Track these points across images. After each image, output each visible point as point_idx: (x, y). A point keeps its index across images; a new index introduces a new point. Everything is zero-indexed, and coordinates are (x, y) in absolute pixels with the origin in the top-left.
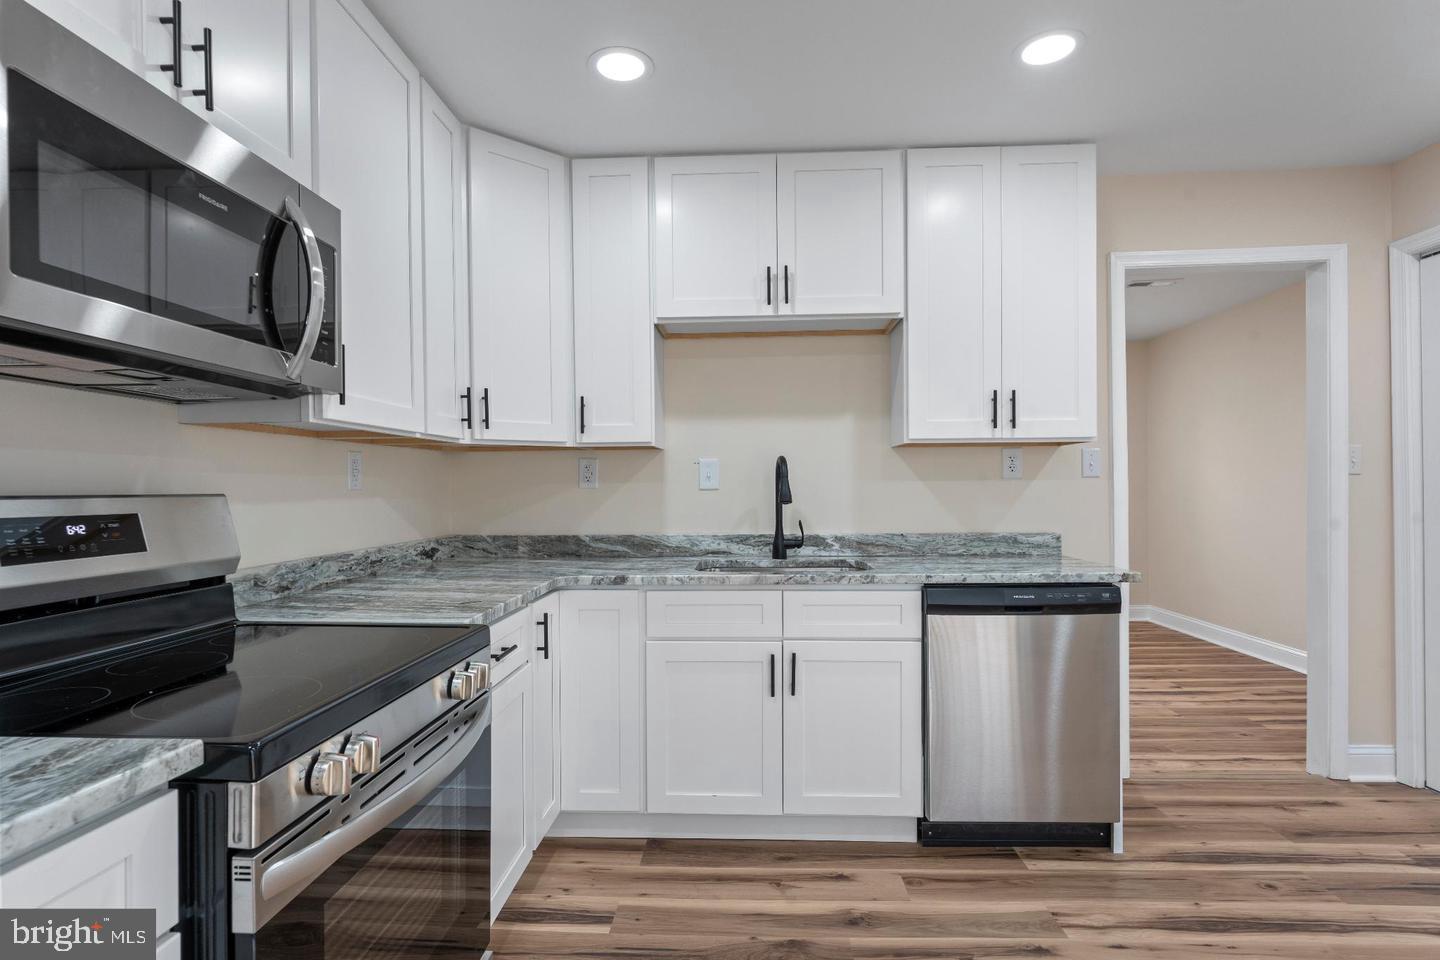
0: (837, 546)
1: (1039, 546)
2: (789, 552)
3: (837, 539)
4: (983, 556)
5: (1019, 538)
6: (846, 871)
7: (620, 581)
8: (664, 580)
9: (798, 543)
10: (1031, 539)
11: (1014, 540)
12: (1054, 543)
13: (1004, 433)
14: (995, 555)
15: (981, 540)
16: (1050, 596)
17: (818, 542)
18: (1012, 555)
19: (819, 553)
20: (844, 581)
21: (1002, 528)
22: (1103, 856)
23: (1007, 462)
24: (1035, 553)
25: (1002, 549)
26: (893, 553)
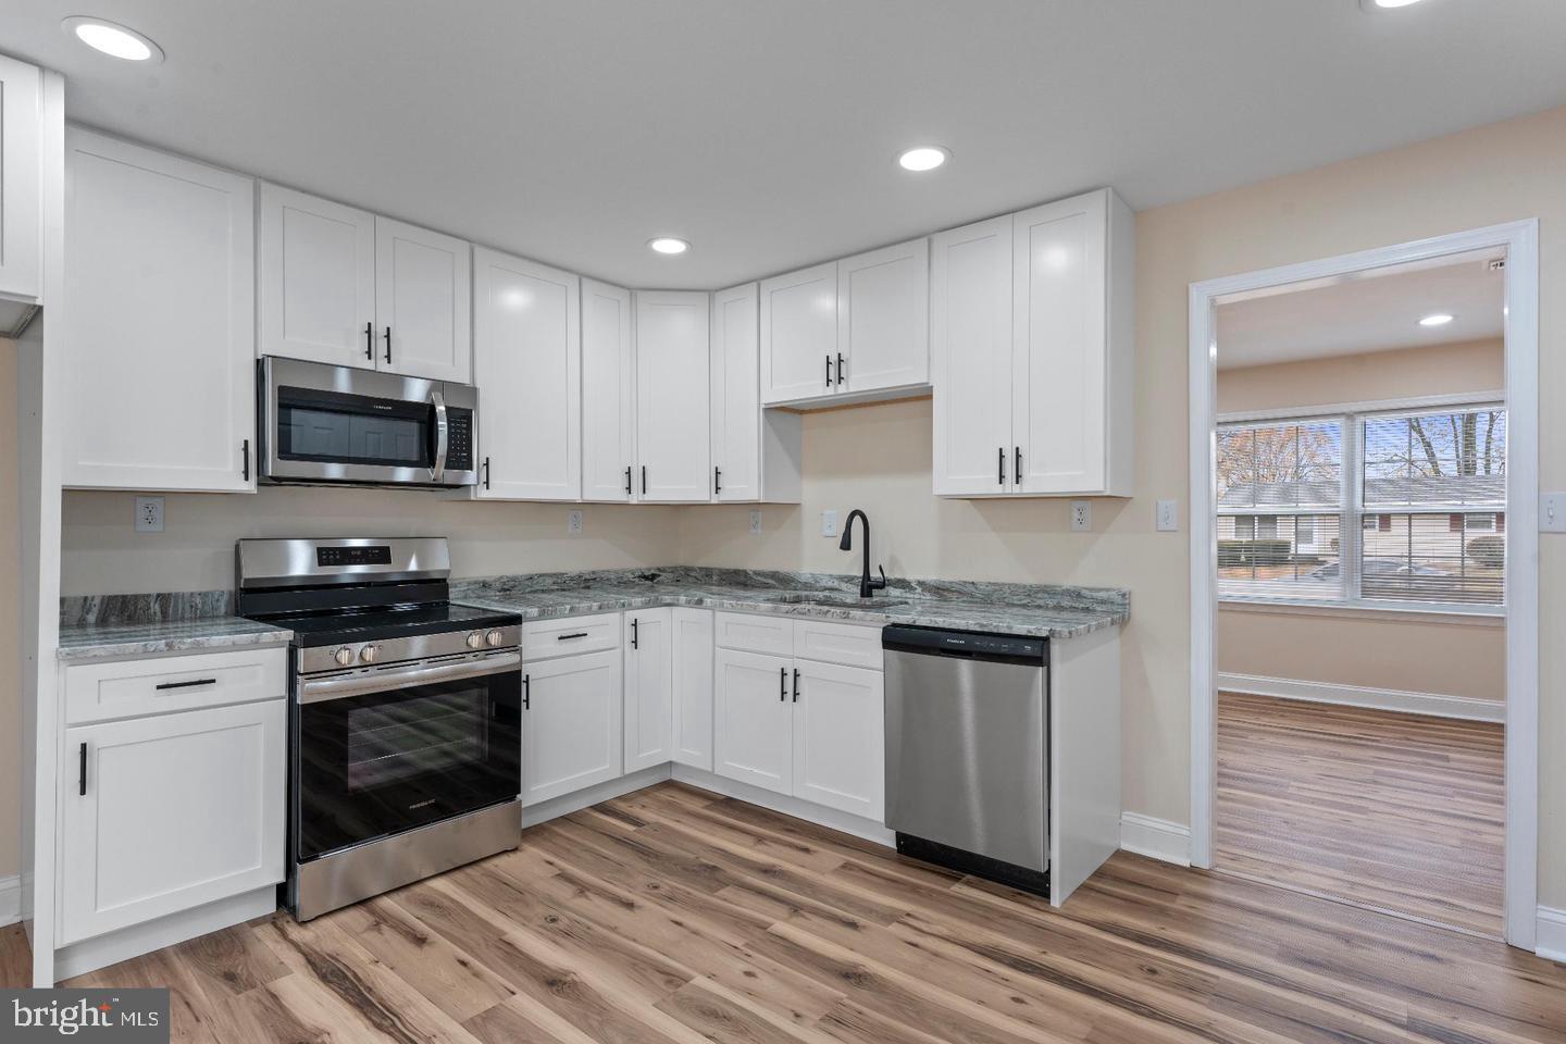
0: (919, 590)
1: (1103, 602)
2: (875, 592)
4: (1046, 608)
5: (1083, 592)
6: (808, 845)
9: (882, 585)
10: (1095, 595)
11: (1077, 594)
12: (1119, 599)
14: (1059, 608)
15: (1045, 592)
16: (978, 643)
18: (1073, 609)
20: (829, 615)
21: (1068, 583)
23: (1076, 515)
24: (1099, 609)
25: (1065, 603)
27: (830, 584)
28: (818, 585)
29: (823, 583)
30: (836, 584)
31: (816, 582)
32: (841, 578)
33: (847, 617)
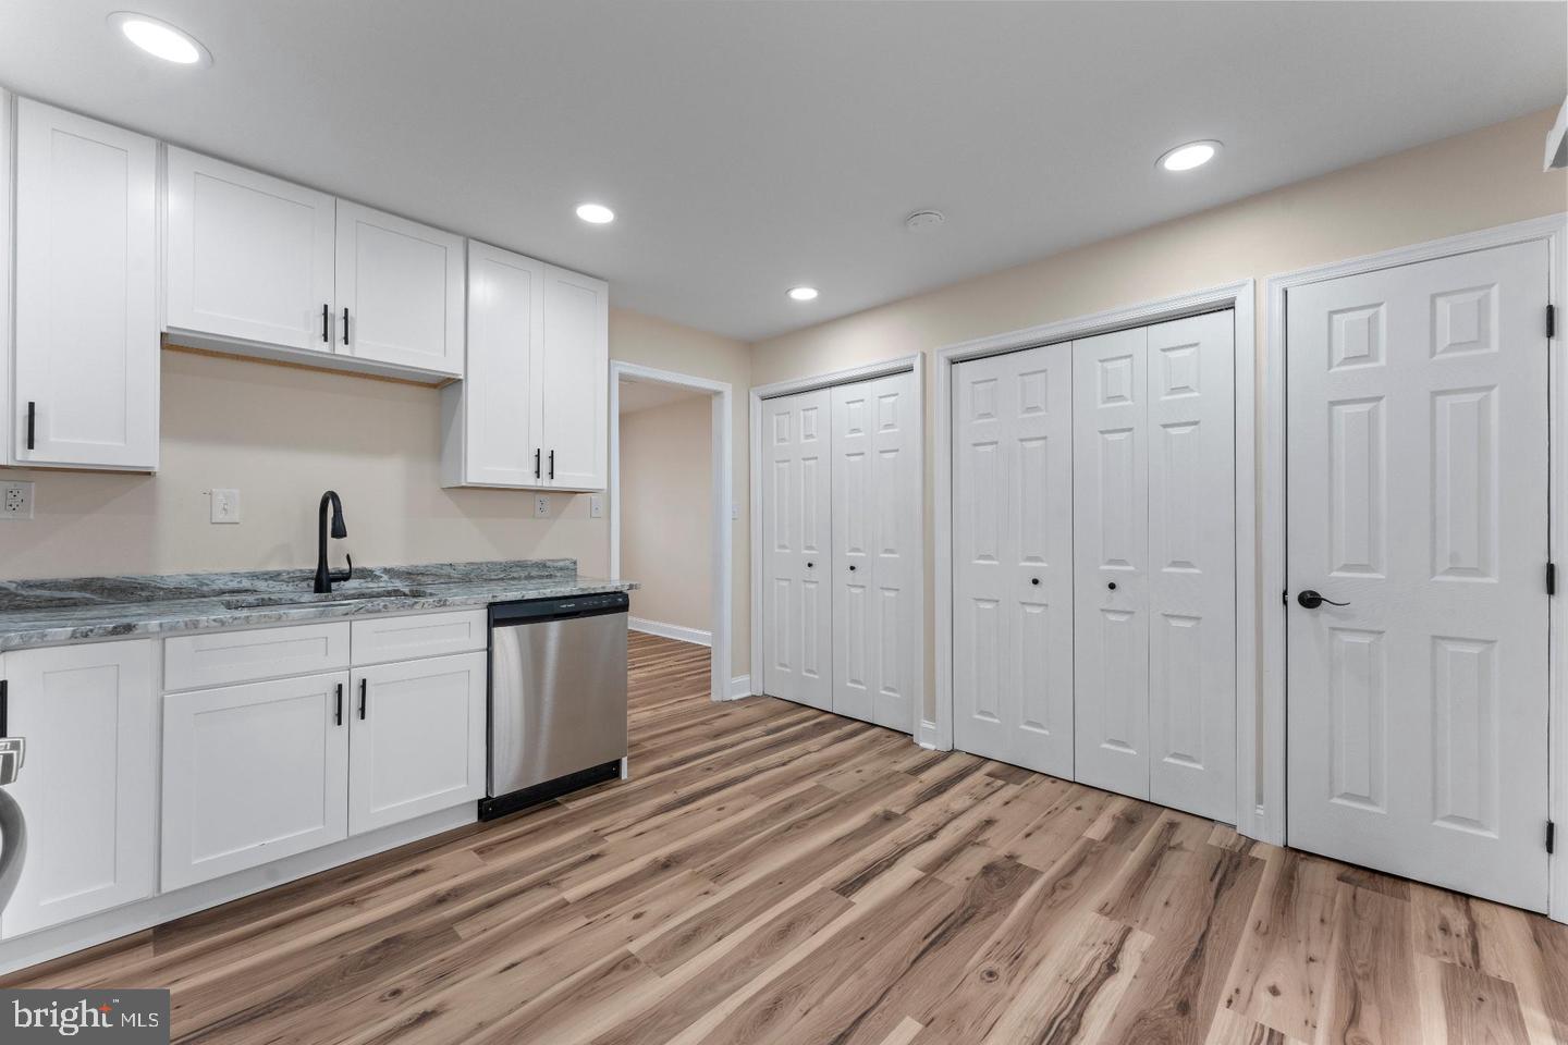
0: (385, 577)
1: (561, 569)
3: (386, 571)
4: (519, 579)
5: (549, 564)
6: (420, 866)
7: (126, 629)
8: (196, 624)
9: (345, 577)
10: (556, 564)
11: (543, 565)
12: (571, 566)
13: (545, 482)
14: (529, 577)
15: (517, 566)
16: (585, 603)
17: (366, 574)
18: (541, 577)
19: (364, 585)
20: (417, 607)
21: (536, 555)
22: (616, 783)
23: (538, 505)
24: (558, 574)
25: (534, 573)
26: (442, 581)
27: (234, 585)
28: (205, 588)
29: (219, 585)
30: (246, 584)
31: (202, 584)
32: (254, 576)
33: (445, 605)
